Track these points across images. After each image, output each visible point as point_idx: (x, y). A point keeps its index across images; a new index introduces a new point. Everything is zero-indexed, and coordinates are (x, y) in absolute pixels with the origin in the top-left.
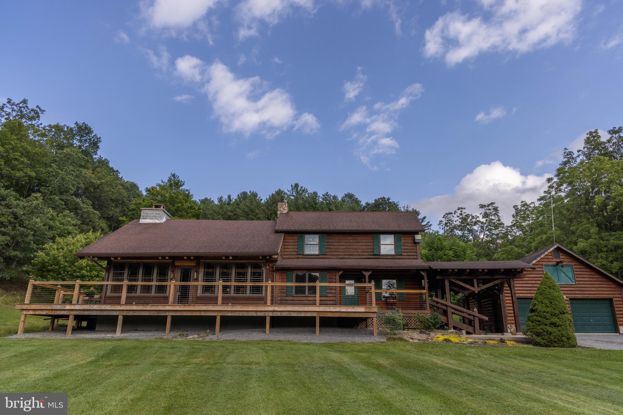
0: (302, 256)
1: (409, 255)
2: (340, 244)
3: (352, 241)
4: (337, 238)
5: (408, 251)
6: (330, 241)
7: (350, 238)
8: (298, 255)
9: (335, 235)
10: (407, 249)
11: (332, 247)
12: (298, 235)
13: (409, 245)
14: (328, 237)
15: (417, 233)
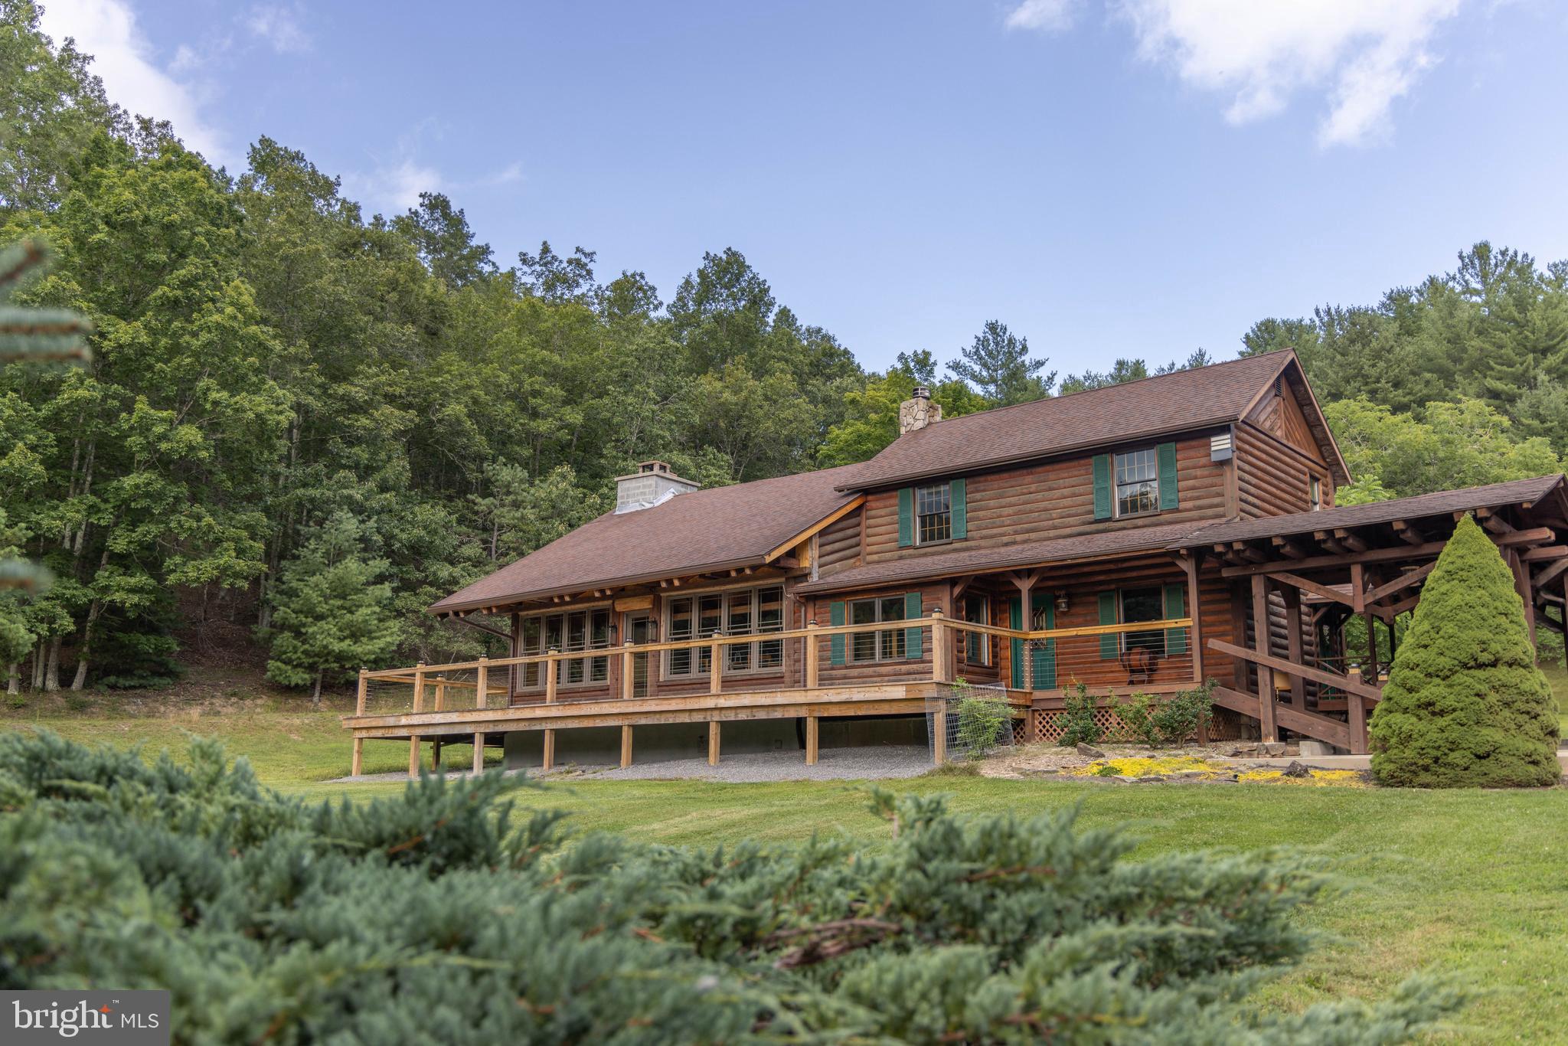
0: (911, 551)
1: (1200, 508)
2: (1004, 501)
3: (1033, 487)
4: (995, 485)
5: (1195, 493)
6: (978, 496)
7: (1029, 479)
8: (901, 548)
9: (989, 478)
10: (1193, 488)
11: (981, 514)
12: (899, 493)
13: (1199, 472)
14: (971, 487)
15: (1222, 429)
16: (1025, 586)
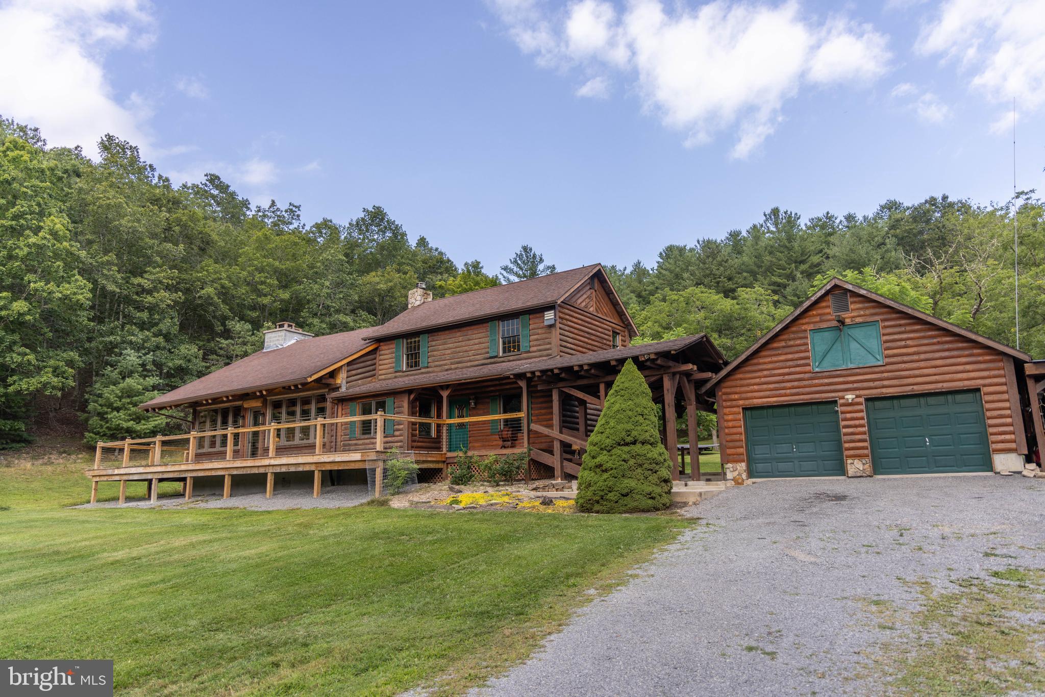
0: (400, 374)
1: (540, 351)
2: (446, 346)
3: (461, 339)
4: (442, 337)
5: (538, 343)
6: (434, 343)
7: (458, 334)
8: (396, 372)
9: (440, 333)
10: (537, 340)
11: (435, 353)
12: (395, 341)
13: (540, 331)
14: (430, 339)
15: (551, 307)
16: (445, 394)
